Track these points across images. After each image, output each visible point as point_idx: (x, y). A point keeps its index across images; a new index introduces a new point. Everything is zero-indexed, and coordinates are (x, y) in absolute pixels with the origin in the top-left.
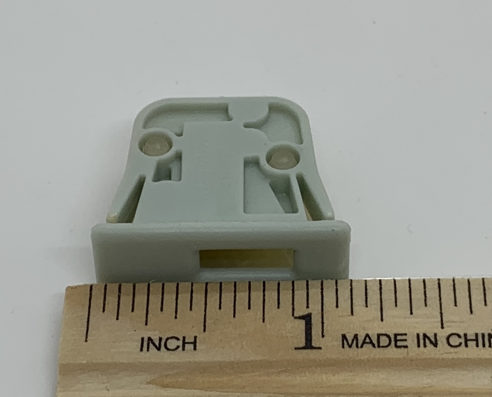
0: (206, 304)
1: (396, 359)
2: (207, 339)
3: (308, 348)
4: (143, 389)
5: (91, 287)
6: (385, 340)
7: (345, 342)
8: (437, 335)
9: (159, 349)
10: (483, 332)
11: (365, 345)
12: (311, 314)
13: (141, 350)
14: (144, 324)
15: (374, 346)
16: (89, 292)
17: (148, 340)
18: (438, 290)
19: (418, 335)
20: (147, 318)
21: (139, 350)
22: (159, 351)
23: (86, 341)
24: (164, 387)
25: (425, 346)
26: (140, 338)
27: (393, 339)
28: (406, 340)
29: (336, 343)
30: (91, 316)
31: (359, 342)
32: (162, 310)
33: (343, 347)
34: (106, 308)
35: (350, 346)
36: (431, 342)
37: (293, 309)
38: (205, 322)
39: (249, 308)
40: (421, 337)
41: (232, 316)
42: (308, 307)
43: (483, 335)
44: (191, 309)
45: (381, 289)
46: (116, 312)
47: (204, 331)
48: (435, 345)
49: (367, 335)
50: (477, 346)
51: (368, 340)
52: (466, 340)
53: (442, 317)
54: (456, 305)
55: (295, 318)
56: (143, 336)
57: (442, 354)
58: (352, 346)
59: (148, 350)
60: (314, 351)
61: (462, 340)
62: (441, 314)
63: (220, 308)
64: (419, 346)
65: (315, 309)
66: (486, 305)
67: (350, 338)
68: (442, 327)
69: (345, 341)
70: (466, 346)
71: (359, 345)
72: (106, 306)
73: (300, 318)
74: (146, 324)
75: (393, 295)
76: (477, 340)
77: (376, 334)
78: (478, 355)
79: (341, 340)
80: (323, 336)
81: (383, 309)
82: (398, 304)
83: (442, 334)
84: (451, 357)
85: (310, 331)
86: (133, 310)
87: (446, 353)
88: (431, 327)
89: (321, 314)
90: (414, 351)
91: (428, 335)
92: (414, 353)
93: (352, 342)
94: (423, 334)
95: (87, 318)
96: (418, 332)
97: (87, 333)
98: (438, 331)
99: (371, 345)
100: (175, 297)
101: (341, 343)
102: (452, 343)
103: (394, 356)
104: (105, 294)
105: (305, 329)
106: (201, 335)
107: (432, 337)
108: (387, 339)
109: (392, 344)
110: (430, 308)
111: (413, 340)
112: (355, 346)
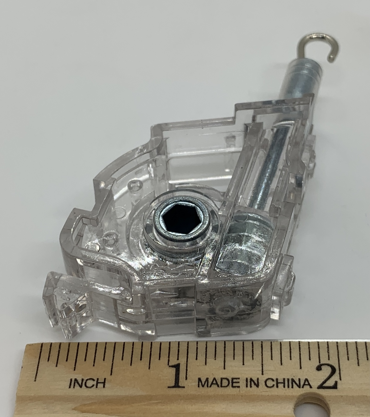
0: (114, 357)
1: (232, 395)
2: (112, 380)
3: (176, 387)
4: (69, 413)
5: (42, 344)
6: (226, 382)
7: (200, 384)
8: (259, 379)
9: (81, 386)
10: (288, 378)
11: (213, 385)
12: (180, 363)
13: (70, 387)
14: (74, 370)
15: (218, 386)
16: (40, 348)
17: (75, 381)
18: (261, 349)
19: (247, 379)
20: (75, 365)
21: (69, 387)
22: (81, 389)
23: (35, 381)
24: (83, 412)
25: (251, 387)
26: (70, 379)
27: (230, 382)
28: (239, 382)
29: (194, 384)
30: (40, 364)
31: (209, 383)
32: (85, 360)
33: (199, 386)
34: (50, 359)
35: (203, 386)
36: (255, 384)
37: (169, 361)
38: (112, 368)
39: (141, 359)
40: (249, 380)
41: (130, 365)
42: (178, 359)
43: (288, 380)
44: (104, 360)
45: (225, 347)
46: (56, 361)
47: (111, 374)
48: (257, 386)
49: (215, 379)
50: (284, 387)
51: (215, 382)
52: (277, 383)
53: (262, 367)
54: (272, 359)
55: (170, 366)
56: (71, 378)
57: (262, 392)
58: (205, 386)
59: (74, 388)
60: (180, 388)
61: (275, 383)
62: (262, 365)
63: (122, 359)
64: (247, 386)
65: (182, 361)
66: (291, 359)
67: (203, 380)
68: (263, 374)
69: (200, 382)
70: (277, 387)
71: (209, 386)
72: (50, 357)
73: (172, 366)
74: (75, 370)
75: (233, 351)
76: (284, 383)
77: (220, 378)
78: (285, 393)
79: (198, 381)
80: (186, 379)
81: (226, 361)
82: (235, 358)
83: (262, 379)
84: (267, 394)
85: (178, 376)
86: (67, 360)
87: (264, 392)
88: (255, 374)
89: (186, 364)
90: (243, 389)
91: (253, 379)
92: (244, 392)
93: (205, 383)
94: (250, 378)
95: (37, 365)
96: (247, 377)
97: (36, 375)
98: (260, 376)
99: (216, 385)
100: (94, 352)
101: (198, 383)
102: (268, 385)
103: (231, 394)
104: (50, 349)
105: (175, 374)
106: (108, 377)
107: (255, 380)
108: (227, 382)
109: (230, 385)
110: (256, 361)
111: (243, 383)
112: (206, 386)
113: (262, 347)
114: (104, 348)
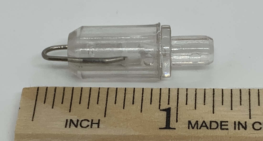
0: (107, 100)
2: (106, 121)
3: (167, 129)
5: (38, 88)
7: (190, 126)
8: (247, 122)
9: (76, 126)
11: (202, 128)
12: (170, 108)
13: (66, 127)
14: (69, 111)
15: (207, 128)
16: (36, 91)
17: (70, 121)
18: (248, 96)
19: (235, 122)
20: (70, 107)
22: (76, 128)
23: (33, 120)
25: (239, 129)
26: (66, 119)
27: (219, 125)
28: (227, 125)
29: (184, 126)
30: (36, 106)
31: (198, 126)
32: (80, 103)
33: (189, 128)
35: (193, 128)
36: (243, 127)
37: (160, 105)
38: (105, 111)
39: (133, 104)
40: (237, 124)
41: (123, 108)
42: (169, 104)
44: (98, 103)
45: (214, 94)
46: (52, 104)
47: (105, 116)
48: (245, 128)
49: (204, 122)
51: (204, 125)
53: (250, 112)
54: (259, 105)
55: (161, 110)
57: (249, 134)
58: (194, 128)
59: (70, 127)
60: (171, 130)
61: (262, 126)
62: (250, 110)
63: (115, 103)
64: (235, 129)
65: (173, 105)
67: (193, 123)
68: (250, 118)
71: (199, 128)
72: (46, 100)
73: (164, 110)
75: (221, 98)
77: (209, 121)
79: (188, 124)
80: (177, 121)
81: (215, 106)
82: (224, 103)
83: (250, 122)
84: (255, 136)
85: (169, 119)
86: (62, 103)
87: (251, 134)
88: (243, 118)
89: (176, 108)
90: (232, 131)
91: (241, 122)
92: (232, 133)
93: (195, 126)
94: (238, 122)
95: (34, 107)
96: (235, 121)
97: (33, 116)
98: (248, 120)
99: (206, 127)
100: (88, 96)
101: (187, 126)
102: (255, 128)
103: (220, 135)
104: (46, 93)
105: (166, 117)
106: (102, 119)
107: (243, 123)
108: (216, 124)
109: (218, 127)
110: (243, 107)
111: (232, 126)
112: (196, 128)
113: (249, 94)
114: (98, 93)
